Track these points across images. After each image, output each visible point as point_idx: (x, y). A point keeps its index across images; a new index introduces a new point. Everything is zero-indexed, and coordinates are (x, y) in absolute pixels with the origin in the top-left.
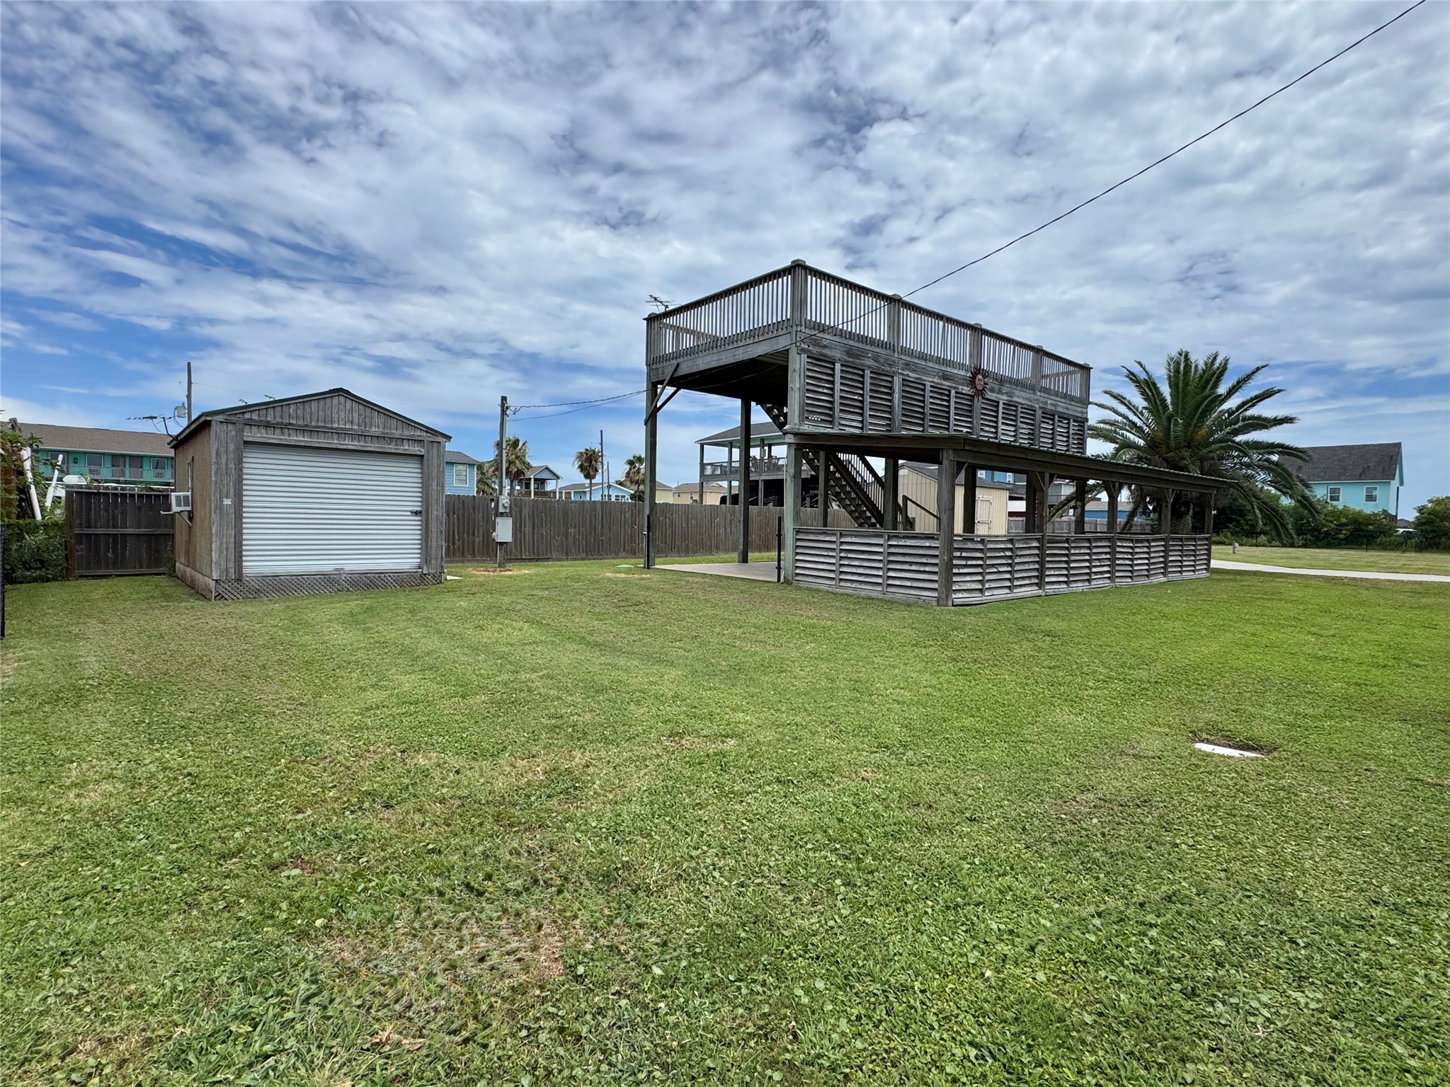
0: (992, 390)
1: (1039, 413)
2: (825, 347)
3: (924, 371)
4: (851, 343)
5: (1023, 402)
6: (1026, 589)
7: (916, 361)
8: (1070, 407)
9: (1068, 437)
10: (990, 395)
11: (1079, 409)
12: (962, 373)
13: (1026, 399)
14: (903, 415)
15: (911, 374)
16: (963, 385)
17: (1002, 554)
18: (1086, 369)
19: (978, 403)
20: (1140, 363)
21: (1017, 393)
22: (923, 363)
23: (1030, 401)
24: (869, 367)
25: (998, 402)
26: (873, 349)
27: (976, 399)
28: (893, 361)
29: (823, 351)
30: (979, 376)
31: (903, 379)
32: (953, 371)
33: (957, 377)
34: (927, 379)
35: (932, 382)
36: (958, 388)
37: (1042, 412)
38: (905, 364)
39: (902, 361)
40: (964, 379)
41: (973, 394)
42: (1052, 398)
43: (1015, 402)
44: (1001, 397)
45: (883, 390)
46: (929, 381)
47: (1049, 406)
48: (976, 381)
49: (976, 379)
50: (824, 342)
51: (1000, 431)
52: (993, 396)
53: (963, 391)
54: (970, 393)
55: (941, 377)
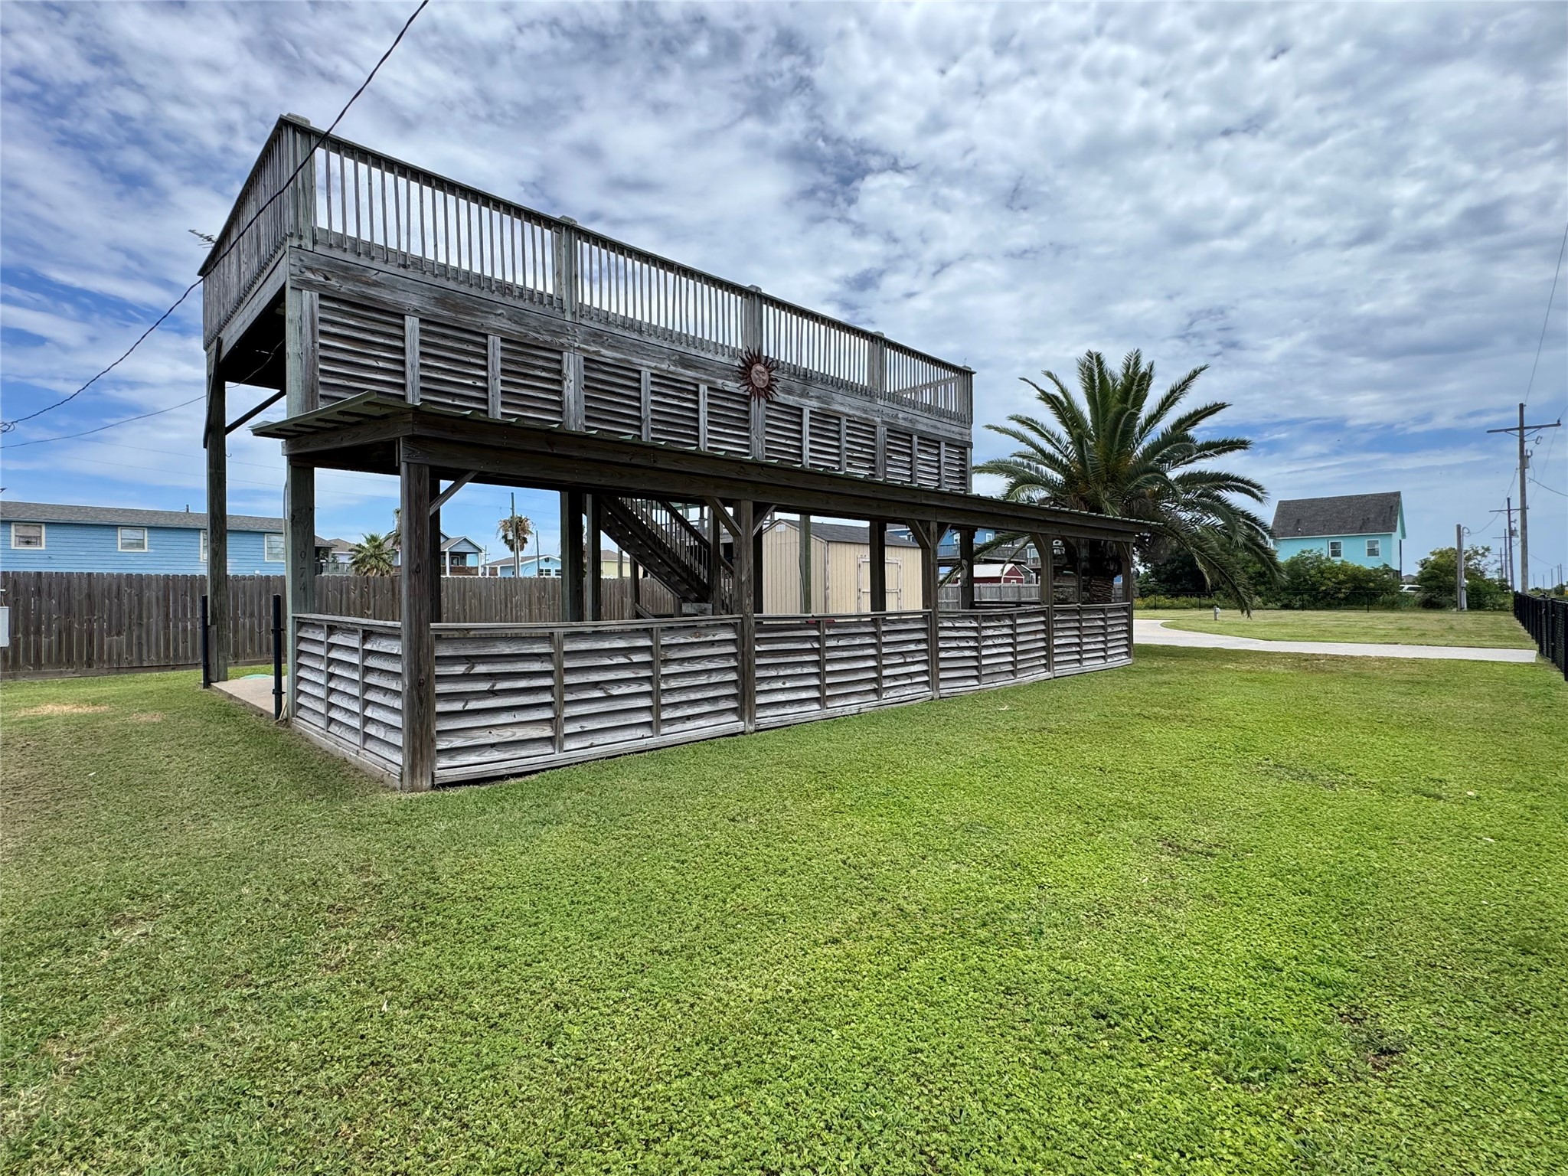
0: (789, 391)
1: (882, 431)
2: (376, 284)
3: (640, 349)
4: (451, 285)
5: (851, 412)
6: (701, 723)
7: (616, 331)
8: (939, 425)
9: (939, 468)
10: (781, 397)
11: (957, 429)
12: (725, 359)
13: (857, 409)
14: (588, 418)
15: (604, 352)
16: (726, 378)
17: (622, 660)
18: (966, 374)
19: (758, 409)
20: (1049, 375)
21: (838, 398)
22: (635, 336)
23: (865, 411)
24: (497, 331)
25: (801, 410)
26: (509, 300)
27: (754, 404)
28: (562, 327)
29: (372, 292)
30: (760, 367)
31: (586, 359)
32: (702, 354)
33: (712, 366)
34: (645, 362)
35: (656, 368)
36: (714, 383)
37: (888, 430)
38: (590, 334)
39: (583, 329)
40: (728, 370)
41: (748, 393)
42: (906, 409)
43: (835, 411)
44: (808, 402)
45: (538, 373)
46: (649, 367)
47: (901, 422)
48: (754, 375)
49: (753, 371)
50: (372, 275)
51: (806, 453)
52: (789, 400)
53: (726, 388)
54: (740, 392)
55: (676, 363)
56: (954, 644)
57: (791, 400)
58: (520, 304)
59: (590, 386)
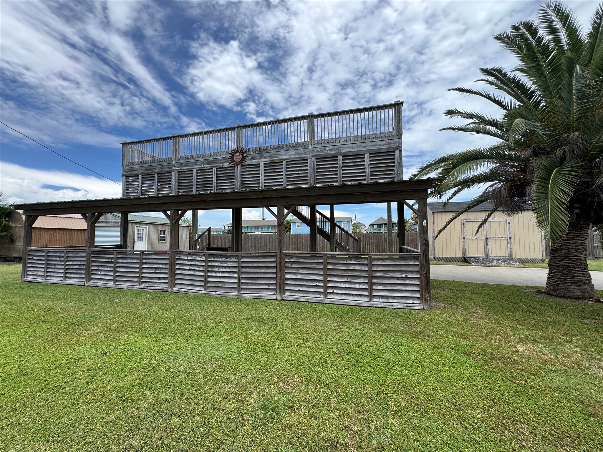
0: (254, 158)
2: (135, 170)
4: (147, 165)
5: (290, 157)
7: (188, 161)
10: (249, 162)
11: (383, 143)
12: (224, 156)
13: (294, 154)
15: (183, 168)
16: (225, 163)
17: (58, 259)
18: (395, 106)
19: (238, 170)
21: (283, 153)
22: (193, 160)
23: (299, 154)
24: (156, 172)
25: (260, 164)
26: (160, 163)
27: (236, 169)
28: (172, 165)
29: (133, 173)
30: (237, 154)
31: (178, 172)
32: (215, 157)
33: (219, 160)
34: (194, 167)
35: (198, 168)
36: (219, 166)
37: (316, 159)
38: (180, 164)
39: (178, 164)
40: (225, 159)
41: (233, 165)
42: (331, 144)
43: (281, 159)
44: (263, 160)
45: (167, 180)
46: (196, 168)
47: (327, 152)
48: (235, 158)
49: (235, 156)
50: (134, 169)
51: (262, 181)
52: (253, 162)
53: (224, 166)
54: (230, 166)
55: (206, 164)
56: (188, 268)
57: (254, 162)
58: (163, 163)
59: (179, 180)
